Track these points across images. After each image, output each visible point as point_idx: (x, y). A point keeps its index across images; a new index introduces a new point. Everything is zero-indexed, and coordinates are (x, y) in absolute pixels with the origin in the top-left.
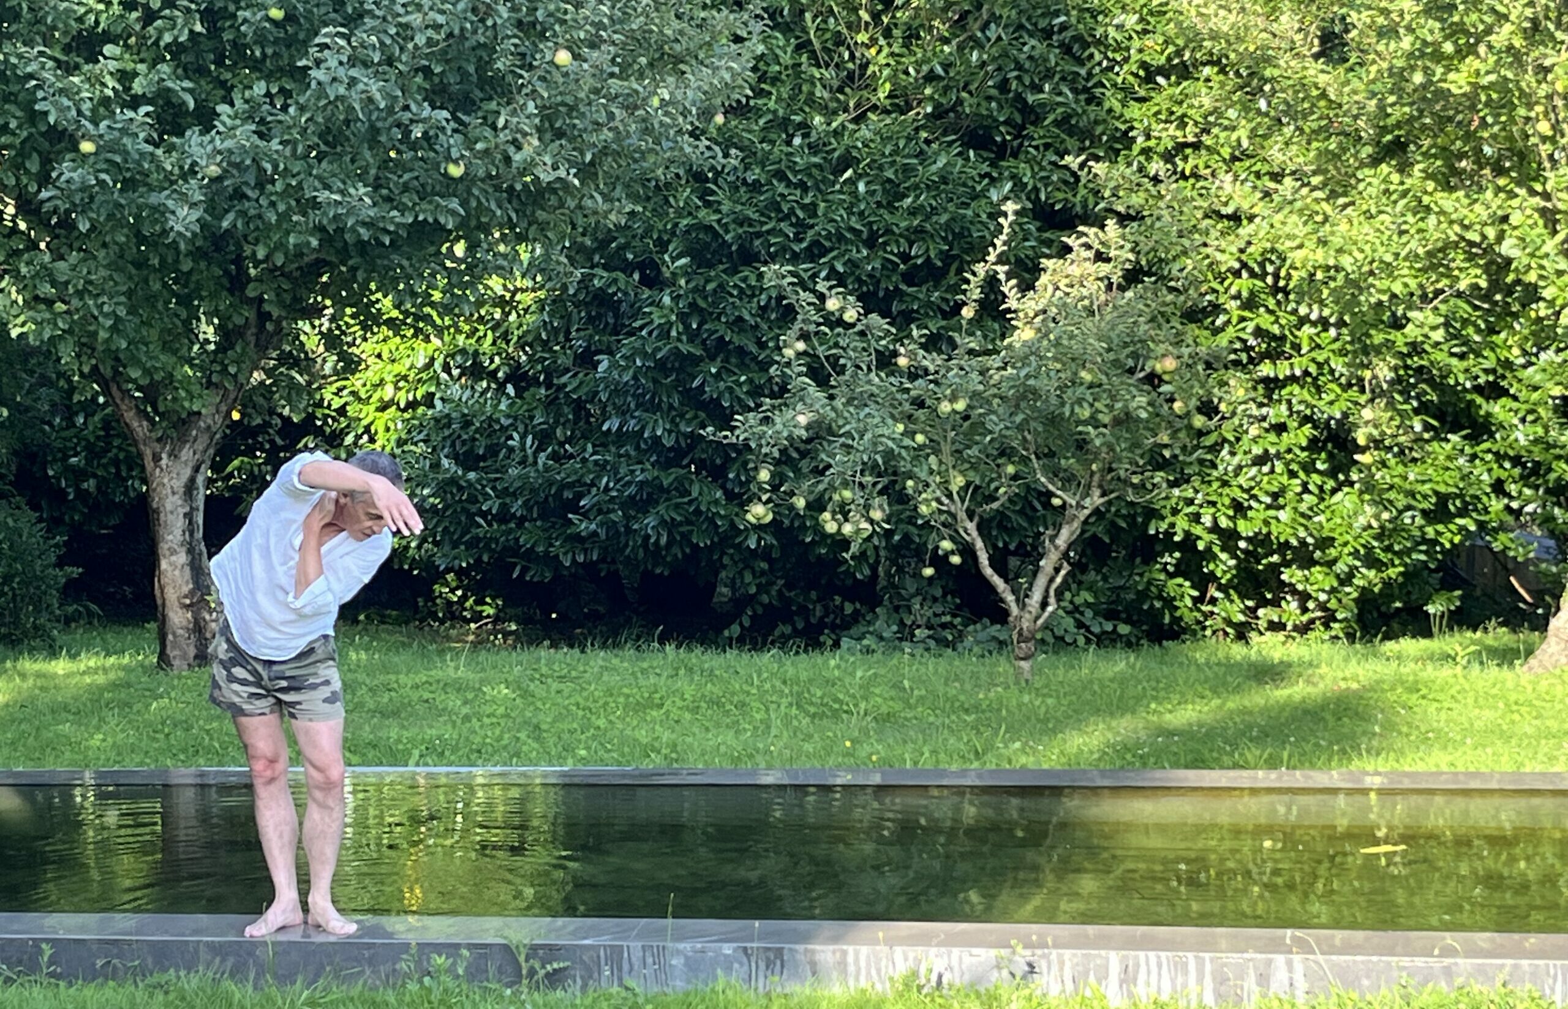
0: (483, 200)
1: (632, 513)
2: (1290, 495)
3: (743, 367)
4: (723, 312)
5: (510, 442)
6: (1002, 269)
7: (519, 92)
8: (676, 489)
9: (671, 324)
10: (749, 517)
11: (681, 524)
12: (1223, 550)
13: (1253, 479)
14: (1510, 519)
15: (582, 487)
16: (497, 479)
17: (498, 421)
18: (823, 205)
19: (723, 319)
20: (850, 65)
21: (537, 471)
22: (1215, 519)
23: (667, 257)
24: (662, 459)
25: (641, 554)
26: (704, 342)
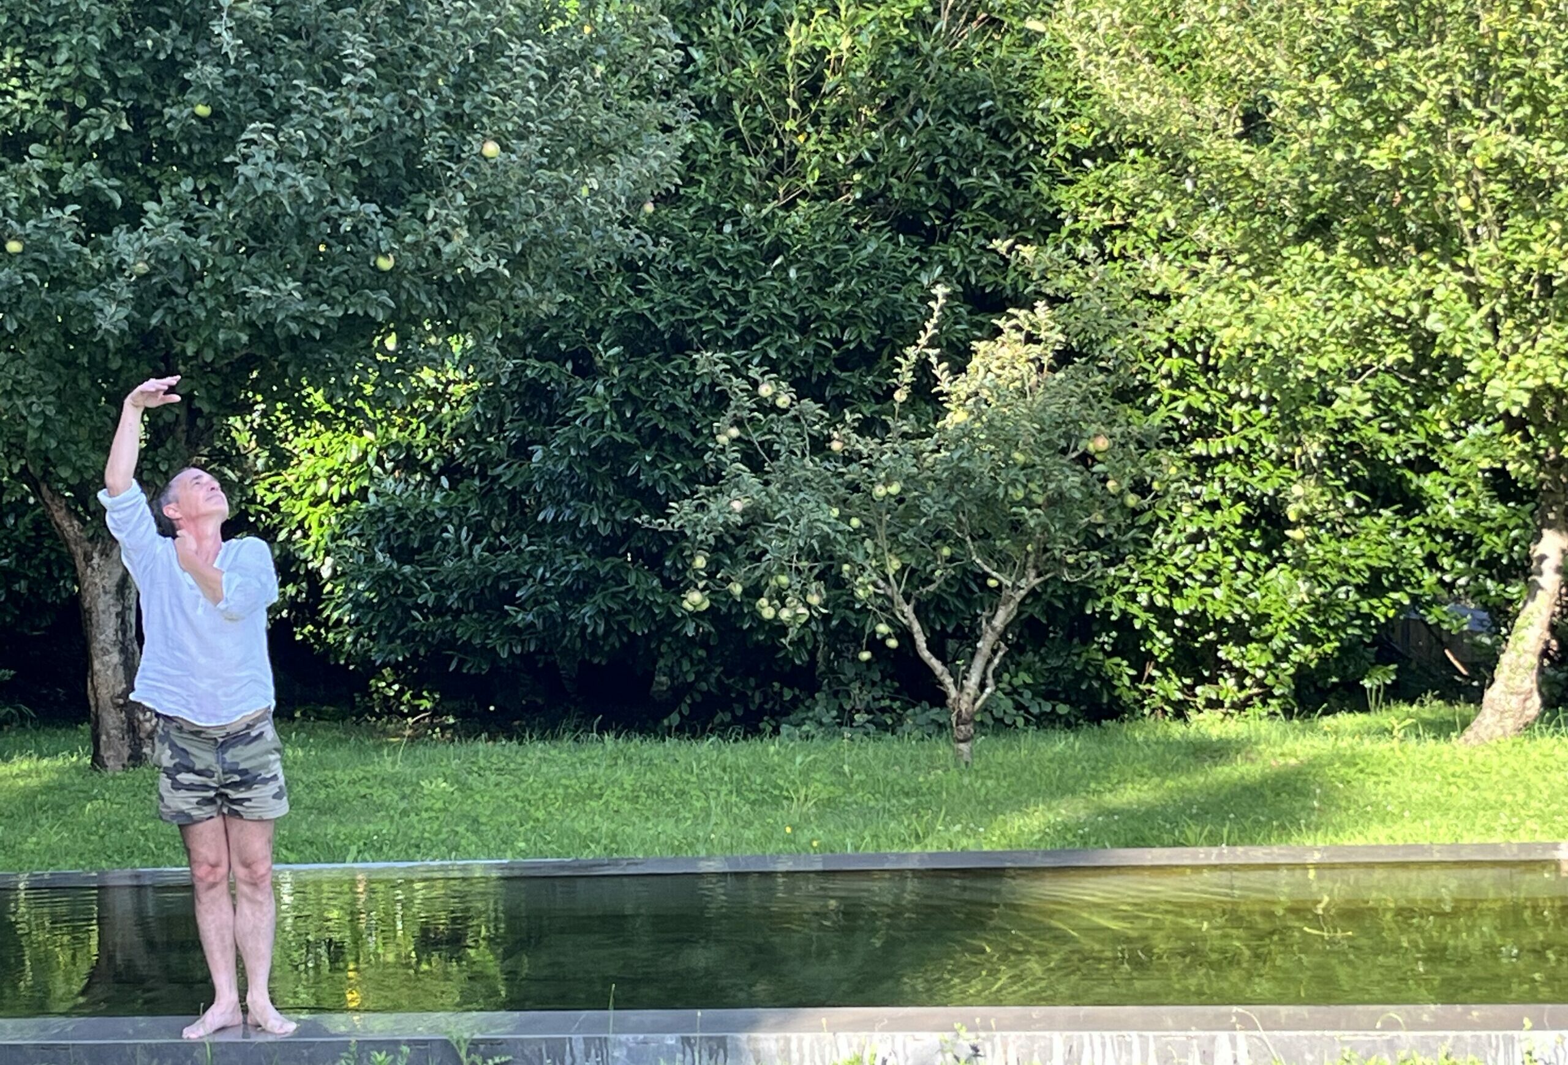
0: (414, 293)
1: (569, 603)
2: (1225, 572)
3: (678, 455)
4: (657, 400)
5: (445, 535)
6: (933, 353)
7: (448, 184)
8: (612, 578)
9: (604, 413)
10: (686, 604)
11: (617, 613)
12: (1159, 628)
13: (1187, 557)
14: (1443, 593)
15: (517, 579)
16: (432, 572)
17: (432, 513)
18: (754, 291)
19: (657, 408)
20: (779, 153)
21: (472, 562)
22: (1151, 598)
23: (599, 347)
24: (598, 549)
25: (578, 645)
26: (638, 431)
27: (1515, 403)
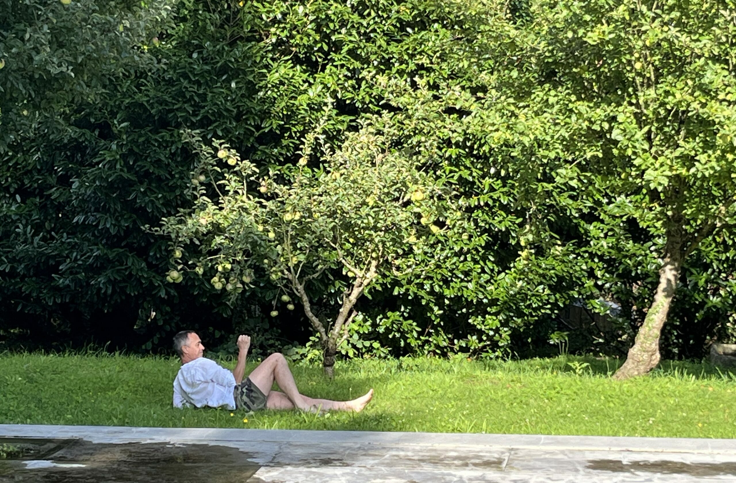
0: (15, 84)
1: (91, 274)
2: (474, 274)
3: (160, 188)
4: (149, 156)
5: (17, 230)
7: (38, 19)
8: (117, 261)
9: (116, 161)
10: (168, 278)
11: (120, 282)
12: (435, 305)
13: (454, 264)
14: (596, 291)
15: (60, 259)
16: (9, 252)
17: (10, 217)
18: (210, 94)
19: (149, 160)
20: (228, 12)
21: (34, 247)
22: (432, 287)
23: (116, 122)
24: (109, 242)
25: (96, 299)
26: (136, 173)
27: (660, 184)
